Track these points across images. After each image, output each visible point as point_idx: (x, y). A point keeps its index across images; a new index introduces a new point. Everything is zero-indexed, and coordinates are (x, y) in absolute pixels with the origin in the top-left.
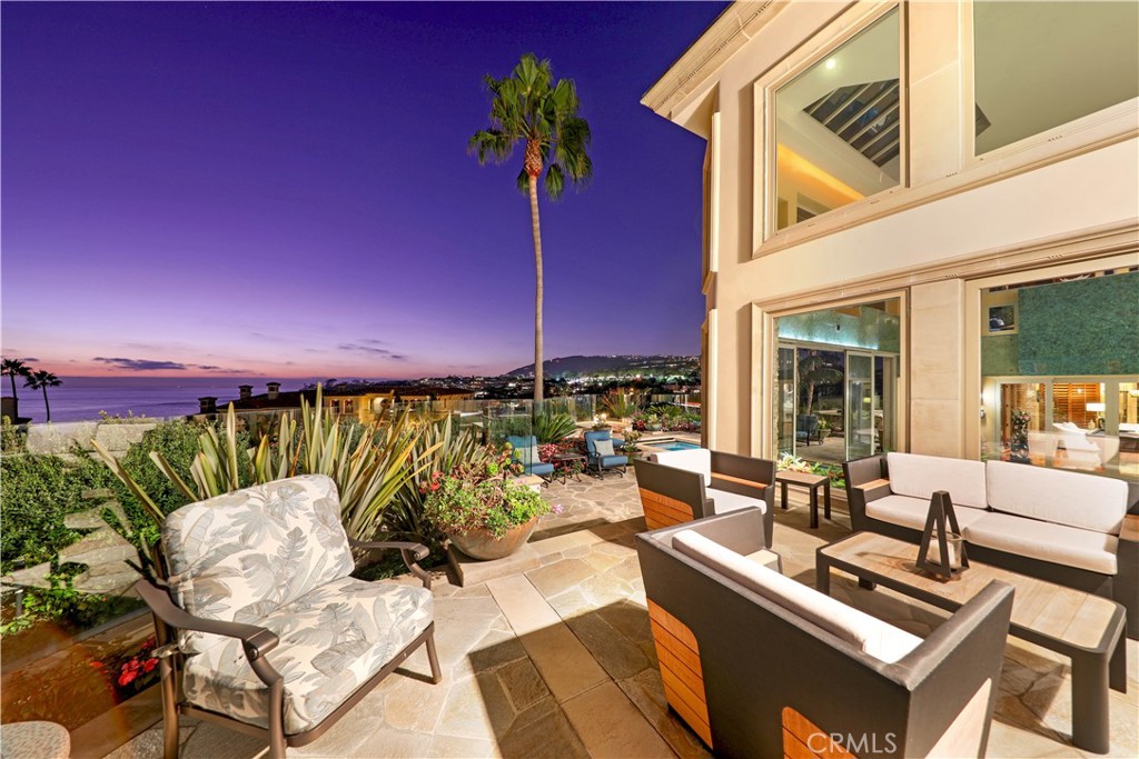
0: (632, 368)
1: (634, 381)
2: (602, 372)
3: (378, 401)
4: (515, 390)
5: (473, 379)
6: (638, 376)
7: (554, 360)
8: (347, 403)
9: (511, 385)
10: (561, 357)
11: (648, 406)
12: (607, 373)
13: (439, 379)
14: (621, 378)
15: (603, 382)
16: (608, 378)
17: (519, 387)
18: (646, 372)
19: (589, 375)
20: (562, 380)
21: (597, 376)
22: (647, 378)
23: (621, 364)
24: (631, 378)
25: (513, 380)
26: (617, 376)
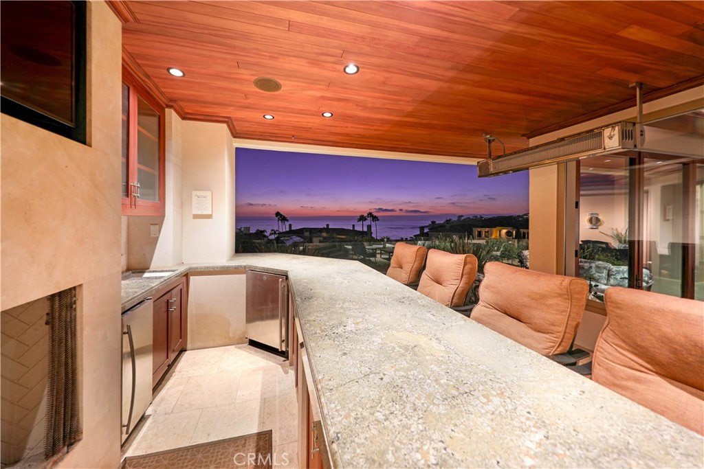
3: (504, 231)
8: (486, 232)
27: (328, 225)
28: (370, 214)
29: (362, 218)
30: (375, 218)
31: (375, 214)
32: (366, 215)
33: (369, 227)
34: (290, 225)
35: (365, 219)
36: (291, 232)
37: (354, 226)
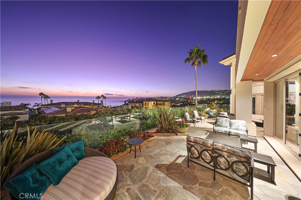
0: (216, 94)
1: (217, 98)
2: (205, 95)
3: (153, 103)
4: (178, 100)
5: (167, 97)
6: (218, 97)
7: (189, 92)
8: (148, 103)
9: (177, 99)
10: (191, 91)
11: (221, 107)
12: (207, 96)
13: (159, 97)
14: (212, 97)
15: (205, 99)
16: (207, 97)
17: (180, 100)
18: (222, 95)
19: (200, 96)
20: (192, 98)
21: (203, 97)
22: (222, 97)
23: (212, 93)
24: (216, 97)
25: (178, 98)
26: (210, 96)
27: (78, 101)
28: (103, 96)
29: (98, 97)
30: (105, 98)
31: (105, 96)
32: (100, 96)
33: (102, 101)
34: (52, 101)
35: (100, 98)
36: (52, 104)
37: (94, 101)
